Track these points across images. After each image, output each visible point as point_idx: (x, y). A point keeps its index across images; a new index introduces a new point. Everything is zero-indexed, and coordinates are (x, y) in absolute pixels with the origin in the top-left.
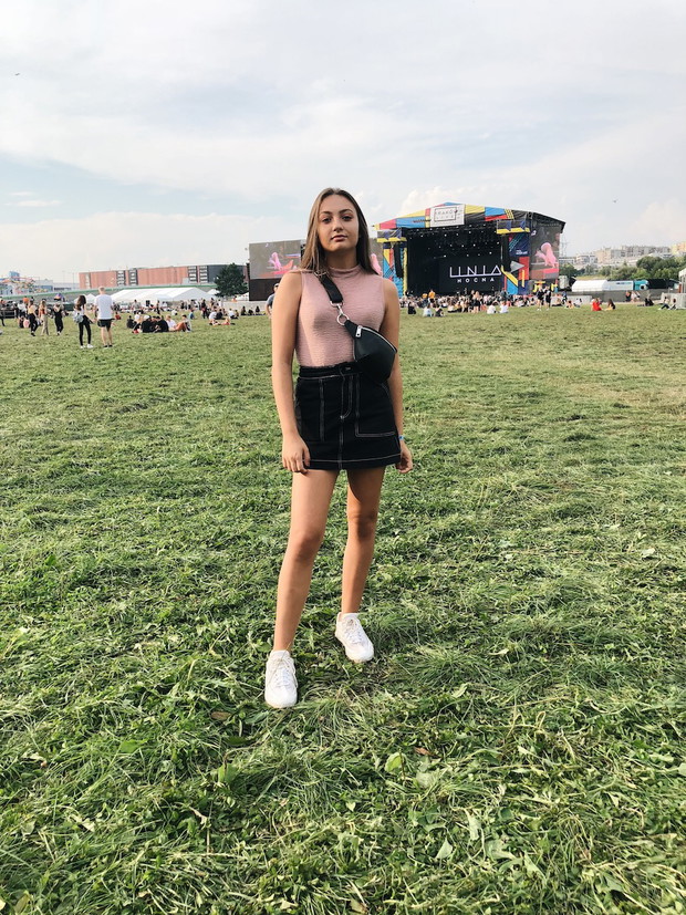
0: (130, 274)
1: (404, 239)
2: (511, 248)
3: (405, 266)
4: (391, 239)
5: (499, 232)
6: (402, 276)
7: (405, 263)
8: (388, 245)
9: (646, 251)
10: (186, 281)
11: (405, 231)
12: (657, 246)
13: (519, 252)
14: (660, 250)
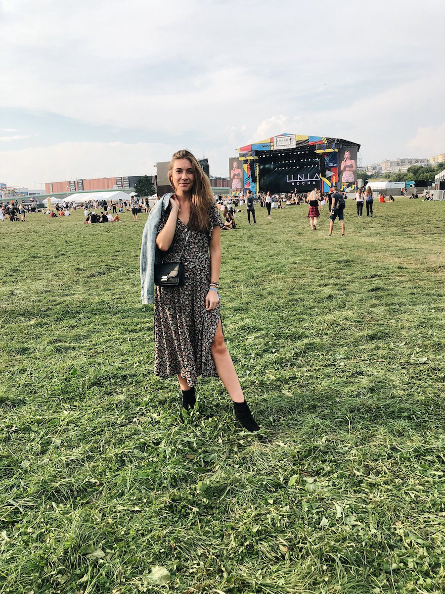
0: (78, 183)
1: (257, 158)
2: (326, 162)
3: (257, 175)
4: (248, 158)
5: (318, 152)
6: (256, 182)
7: (257, 173)
8: (246, 161)
9: (413, 162)
10: (115, 187)
11: (257, 153)
12: (420, 158)
13: (331, 165)
14: (422, 161)
